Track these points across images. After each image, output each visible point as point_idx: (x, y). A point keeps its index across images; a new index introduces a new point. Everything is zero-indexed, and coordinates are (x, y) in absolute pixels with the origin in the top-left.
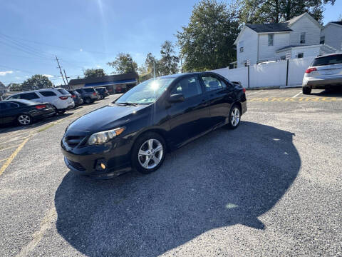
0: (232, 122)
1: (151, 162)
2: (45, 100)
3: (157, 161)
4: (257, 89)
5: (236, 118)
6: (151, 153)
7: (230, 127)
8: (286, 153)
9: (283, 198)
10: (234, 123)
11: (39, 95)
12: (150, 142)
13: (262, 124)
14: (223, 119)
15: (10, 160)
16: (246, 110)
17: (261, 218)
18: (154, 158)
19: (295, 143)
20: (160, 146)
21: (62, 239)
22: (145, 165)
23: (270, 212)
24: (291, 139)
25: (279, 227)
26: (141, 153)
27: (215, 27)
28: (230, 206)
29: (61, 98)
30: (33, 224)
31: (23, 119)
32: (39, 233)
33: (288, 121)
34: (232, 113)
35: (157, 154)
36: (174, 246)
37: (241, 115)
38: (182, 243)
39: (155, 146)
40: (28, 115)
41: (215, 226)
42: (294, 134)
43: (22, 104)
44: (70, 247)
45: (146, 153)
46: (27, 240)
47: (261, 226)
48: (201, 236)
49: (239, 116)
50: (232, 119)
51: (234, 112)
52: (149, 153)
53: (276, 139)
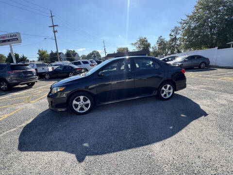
0: (163, 95)
1: (82, 109)
3: (86, 109)
5: (167, 91)
7: (159, 98)
8: (171, 127)
9: (115, 153)
10: (165, 95)
11: (82, 63)
12: (82, 98)
17: (87, 157)
18: (84, 107)
20: (89, 102)
22: (77, 110)
23: (97, 157)
25: (87, 165)
26: (75, 102)
28: (86, 145)
29: (91, 65)
34: (163, 88)
37: (175, 90)
39: (85, 100)
41: (66, 151)
45: (78, 103)
47: (81, 160)
49: (171, 91)
50: (163, 93)
51: (166, 87)
52: (80, 103)
53: (182, 115)
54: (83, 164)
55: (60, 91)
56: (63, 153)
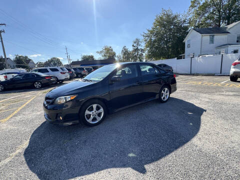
0: (162, 98)
1: (94, 119)
2: (51, 74)
3: (99, 119)
4: (197, 75)
5: (165, 94)
6: (94, 113)
7: (160, 101)
8: (191, 124)
9: (170, 155)
10: (164, 98)
11: (49, 70)
12: (95, 106)
13: (186, 101)
14: (154, 95)
15: (20, 108)
16: (175, 90)
17: (146, 167)
18: (97, 117)
19: (202, 117)
20: (102, 110)
21: (24, 159)
22: (90, 121)
23: (156, 163)
24: (202, 114)
25: (155, 174)
26: (87, 112)
27: (170, 30)
28: (131, 155)
29: (61, 73)
30: (13, 148)
31: (37, 85)
32: (14, 154)
33: (207, 100)
34: (163, 92)
35: (99, 115)
36: (83, 175)
37: (170, 93)
38: (89, 173)
39: (98, 108)
40: (41, 82)
41: (115, 166)
42: (205, 111)
43: (38, 76)
44: (26, 165)
45: (91, 113)
46: (6, 157)
47: (143, 171)
48: (102, 171)
49: (168, 94)
50: (162, 96)
51: (164, 91)
52: (93, 113)
53: (189, 113)
54: (148, 173)
55: (71, 100)
56: (115, 169)
